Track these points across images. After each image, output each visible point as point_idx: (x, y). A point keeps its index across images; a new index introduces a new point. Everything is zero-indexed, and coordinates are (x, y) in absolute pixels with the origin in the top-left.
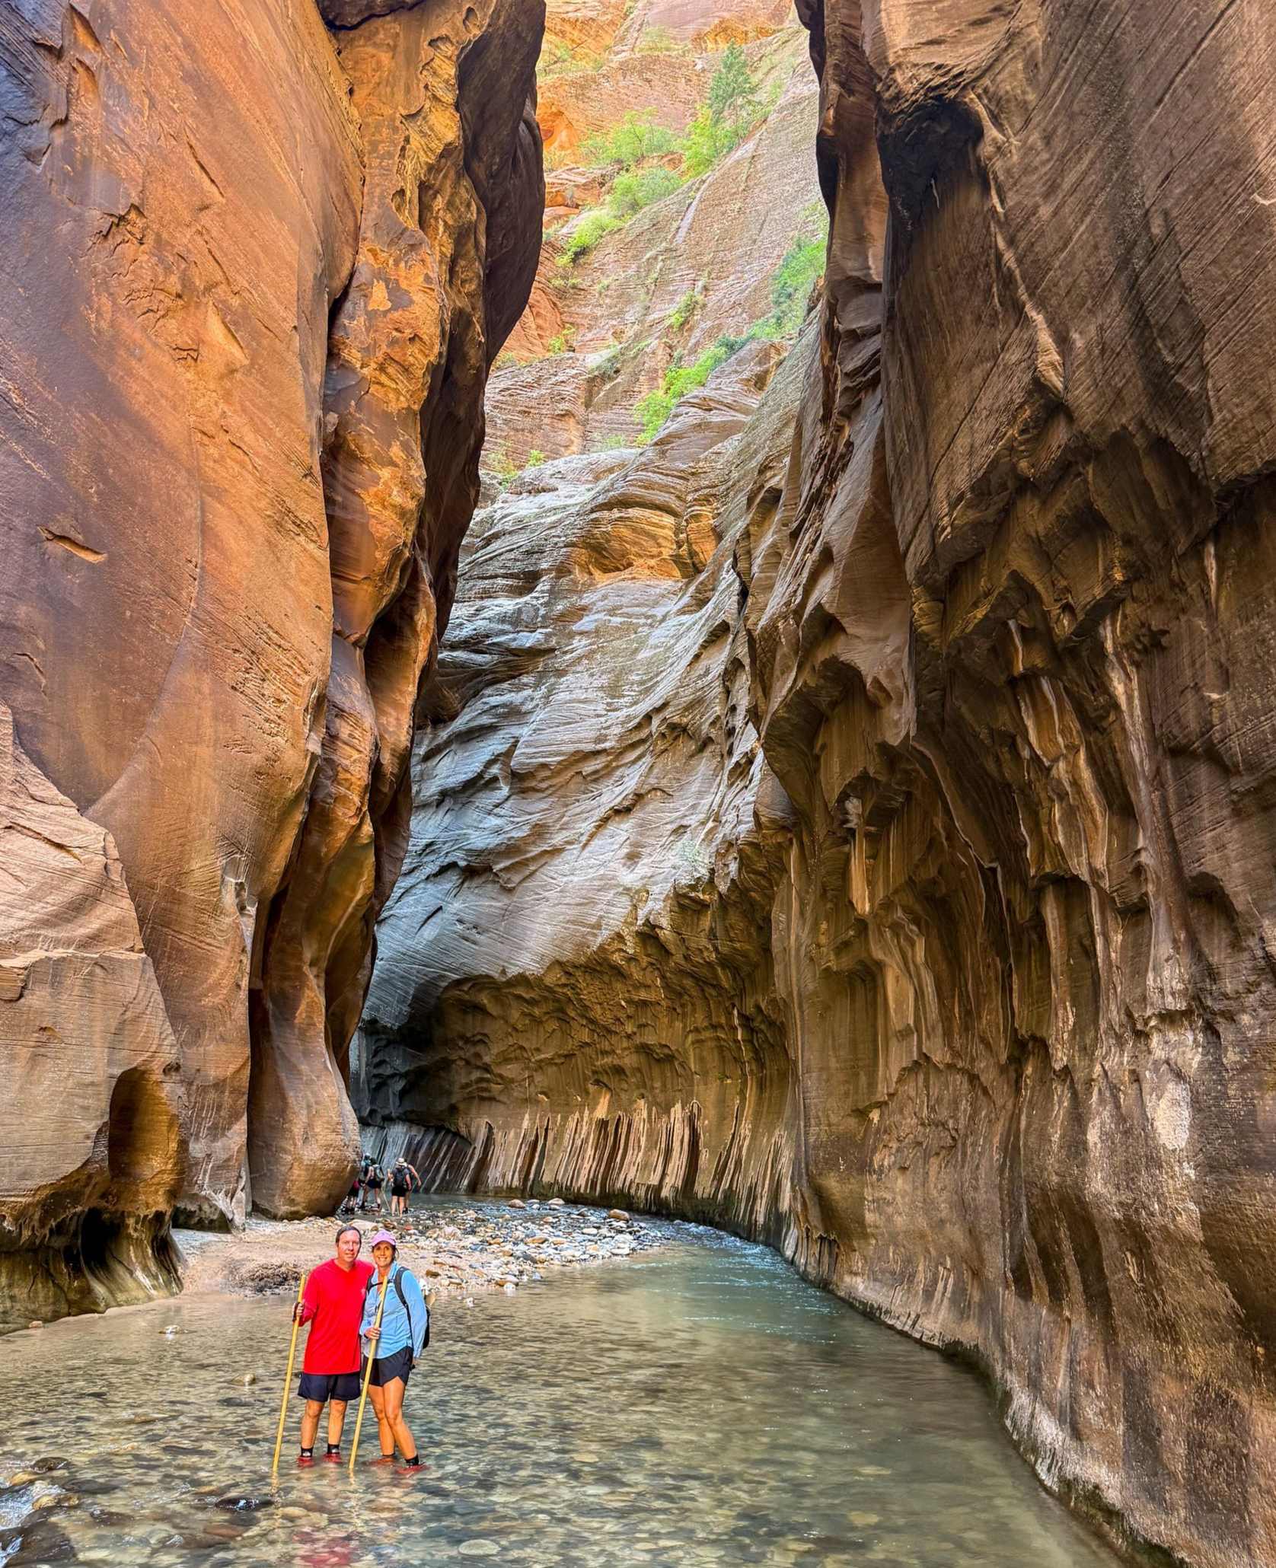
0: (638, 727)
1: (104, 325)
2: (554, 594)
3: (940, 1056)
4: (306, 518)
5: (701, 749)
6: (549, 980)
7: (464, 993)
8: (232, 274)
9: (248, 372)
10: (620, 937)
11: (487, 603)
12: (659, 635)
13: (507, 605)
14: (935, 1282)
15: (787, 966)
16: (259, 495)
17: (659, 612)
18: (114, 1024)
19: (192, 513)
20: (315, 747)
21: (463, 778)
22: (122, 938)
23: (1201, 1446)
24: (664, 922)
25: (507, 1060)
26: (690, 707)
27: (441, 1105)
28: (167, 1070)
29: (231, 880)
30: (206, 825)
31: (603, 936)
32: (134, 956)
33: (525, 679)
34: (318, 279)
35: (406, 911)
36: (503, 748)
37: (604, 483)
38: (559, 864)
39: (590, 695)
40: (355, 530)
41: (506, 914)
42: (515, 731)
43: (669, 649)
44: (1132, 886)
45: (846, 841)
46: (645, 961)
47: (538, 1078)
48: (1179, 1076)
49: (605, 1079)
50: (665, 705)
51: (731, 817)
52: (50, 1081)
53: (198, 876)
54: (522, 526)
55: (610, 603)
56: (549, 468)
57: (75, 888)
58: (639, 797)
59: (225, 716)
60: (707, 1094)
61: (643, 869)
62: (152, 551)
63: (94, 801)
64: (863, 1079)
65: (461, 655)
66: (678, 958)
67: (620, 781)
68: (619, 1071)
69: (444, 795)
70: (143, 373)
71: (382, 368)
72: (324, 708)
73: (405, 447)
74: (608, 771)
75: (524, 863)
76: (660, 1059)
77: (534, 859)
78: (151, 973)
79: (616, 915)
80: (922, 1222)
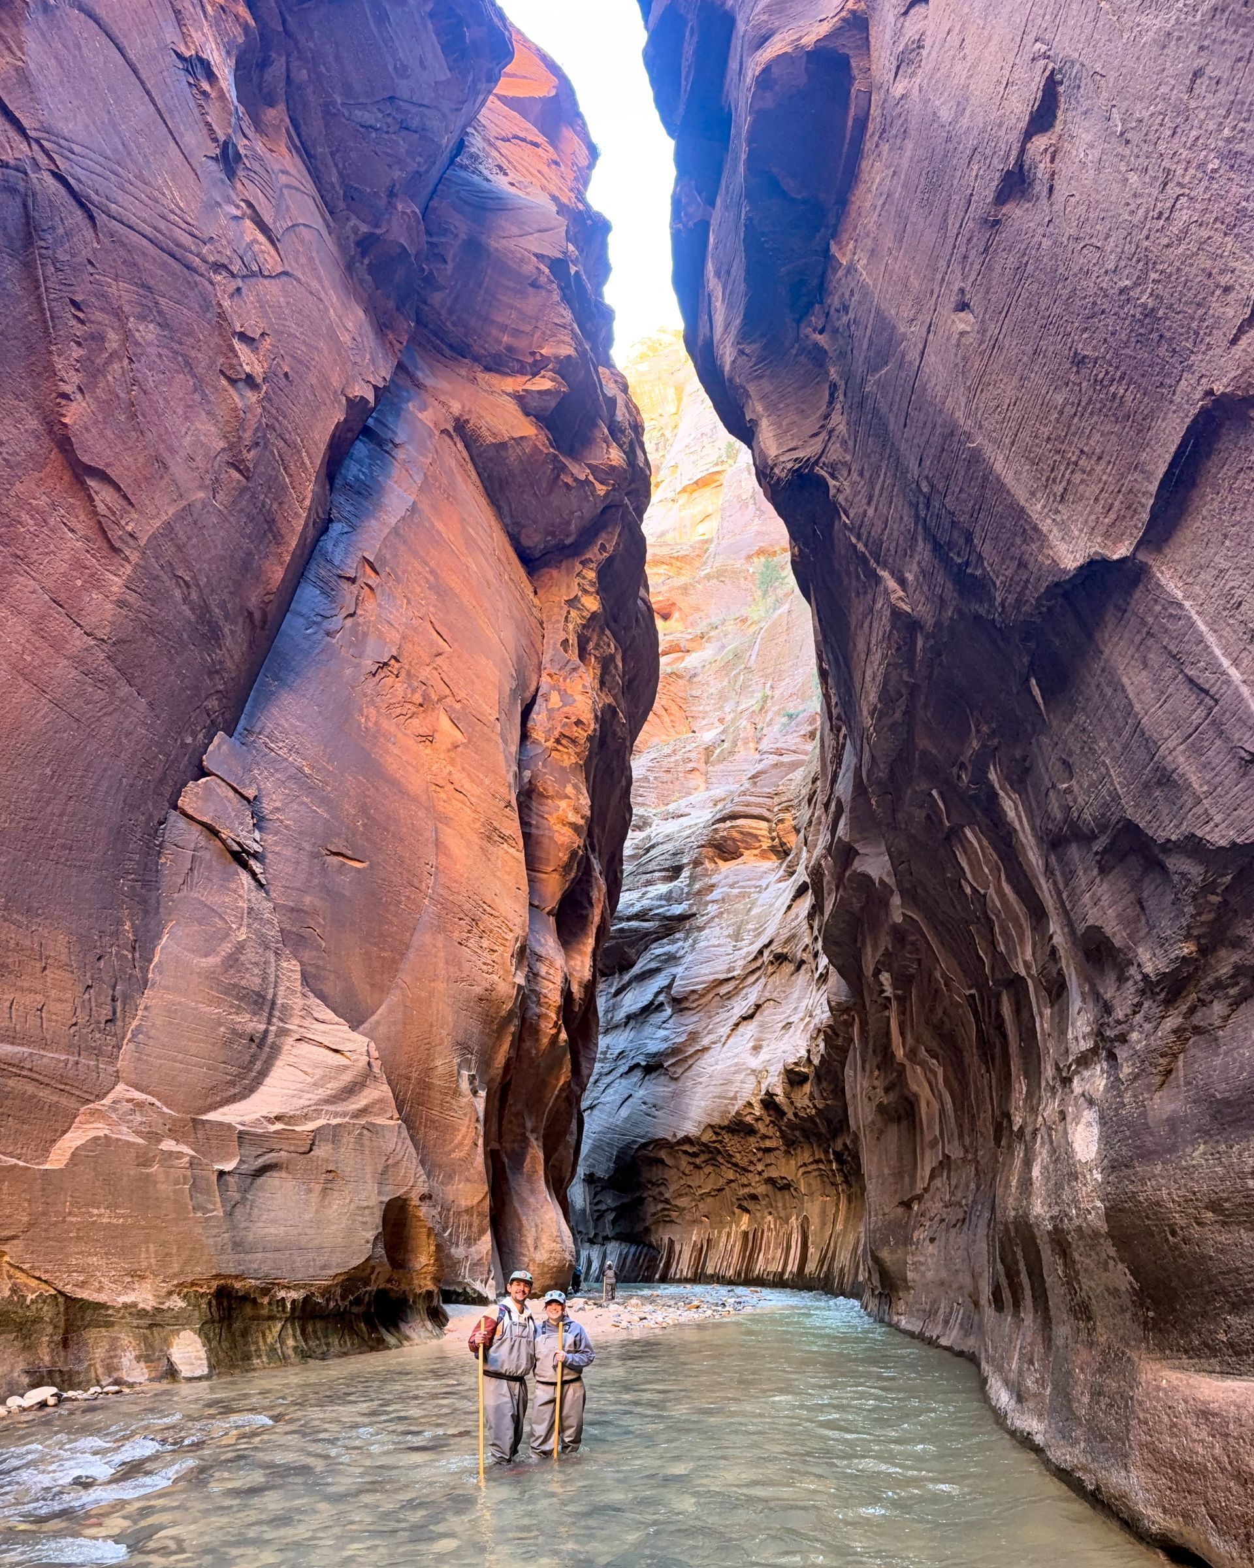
0: (755, 959)
1: (370, 724)
2: (693, 878)
3: (956, 1152)
4: (507, 833)
5: (798, 968)
6: (704, 1139)
7: (649, 1152)
8: (455, 690)
9: (466, 746)
10: (750, 1104)
11: (649, 888)
12: (765, 897)
13: (663, 888)
14: (951, 1313)
15: (856, 1109)
16: (475, 820)
17: (764, 883)
18: (380, 1169)
19: (429, 834)
20: (520, 980)
21: (640, 1005)
22: (382, 1111)
23: (1099, 1394)
24: (779, 1091)
25: (681, 1195)
26: (788, 941)
27: (639, 1228)
28: (422, 1198)
29: (465, 1073)
30: (445, 1035)
31: (739, 1104)
32: (392, 1122)
33: (677, 935)
34: (514, 692)
35: (608, 1099)
36: (666, 983)
37: (720, 806)
38: (708, 1058)
39: (722, 941)
40: (546, 841)
41: (675, 1095)
42: (674, 970)
43: (772, 905)
44: (1051, 965)
45: (886, 1008)
46: (767, 1120)
47: (701, 1205)
48: (1091, 1102)
49: (745, 1204)
50: (771, 942)
51: (818, 1011)
52: (339, 1206)
53: (440, 1070)
54: (669, 838)
55: (730, 881)
56: (683, 802)
57: (347, 1078)
58: (758, 1007)
59: (454, 961)
60: (813, 1209)
61: (764, 1055)
62: (401, 859)
63: (363, 1022)
64: (907, 1180)
65: (634, 924)
66: (790, 1115)
67: (745, 998)
68: (754, 1197)
69: (629, 1018)
70: (396, 751)
71: (558, 741)
72: (525, 954)
73: (575, 787)
74: (737, 991)
75: (685, 1060)
76: (783, 1186)
77: (691, 1056)
78: (405, 1133)
79: (747, 1092)
80: (944, 1274)
